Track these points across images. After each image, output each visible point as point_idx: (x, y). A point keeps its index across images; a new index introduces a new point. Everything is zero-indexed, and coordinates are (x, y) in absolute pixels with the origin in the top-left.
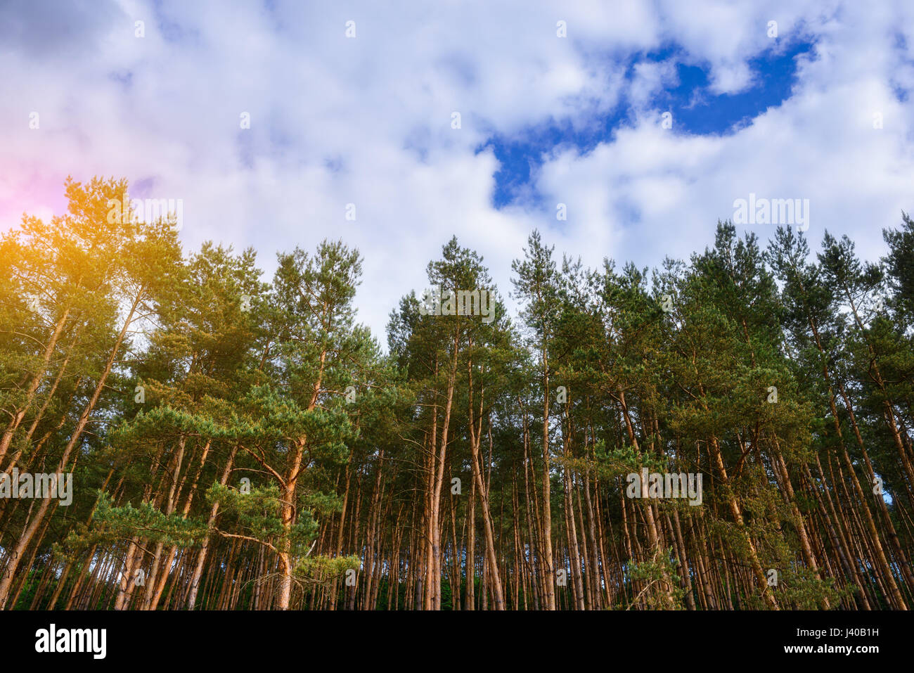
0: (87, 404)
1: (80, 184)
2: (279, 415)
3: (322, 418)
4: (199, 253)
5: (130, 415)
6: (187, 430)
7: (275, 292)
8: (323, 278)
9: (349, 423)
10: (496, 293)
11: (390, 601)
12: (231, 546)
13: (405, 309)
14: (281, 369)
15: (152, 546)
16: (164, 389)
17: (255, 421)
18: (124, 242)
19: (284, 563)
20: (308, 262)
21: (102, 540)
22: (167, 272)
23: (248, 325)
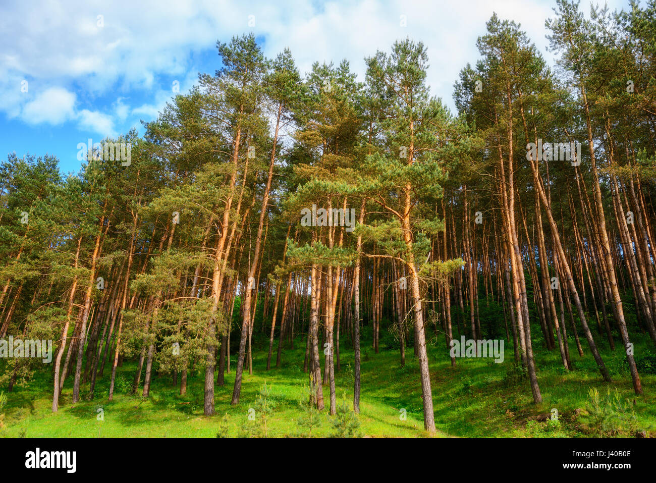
0: (265, 188)
1: (225, 44)
2: (389, 172)
3: (420, 169)
4: (311, 71)
5: (293, 190)
6: (331, 192)
7: (369, 87)
8: (400, 70)
9: (439, 169)
10: (534, 50)
11: (487, 287)
12: (373, 265)
13: (465, 79)
14: (384, 140)
15: (325, 269)
16: (310, 169)
17: (374, 179)
18: (262, 77)
19: (412, 270)
20: (388, 60)
21: (295, 268)
22: (293, 90)
23: (355, 114)
